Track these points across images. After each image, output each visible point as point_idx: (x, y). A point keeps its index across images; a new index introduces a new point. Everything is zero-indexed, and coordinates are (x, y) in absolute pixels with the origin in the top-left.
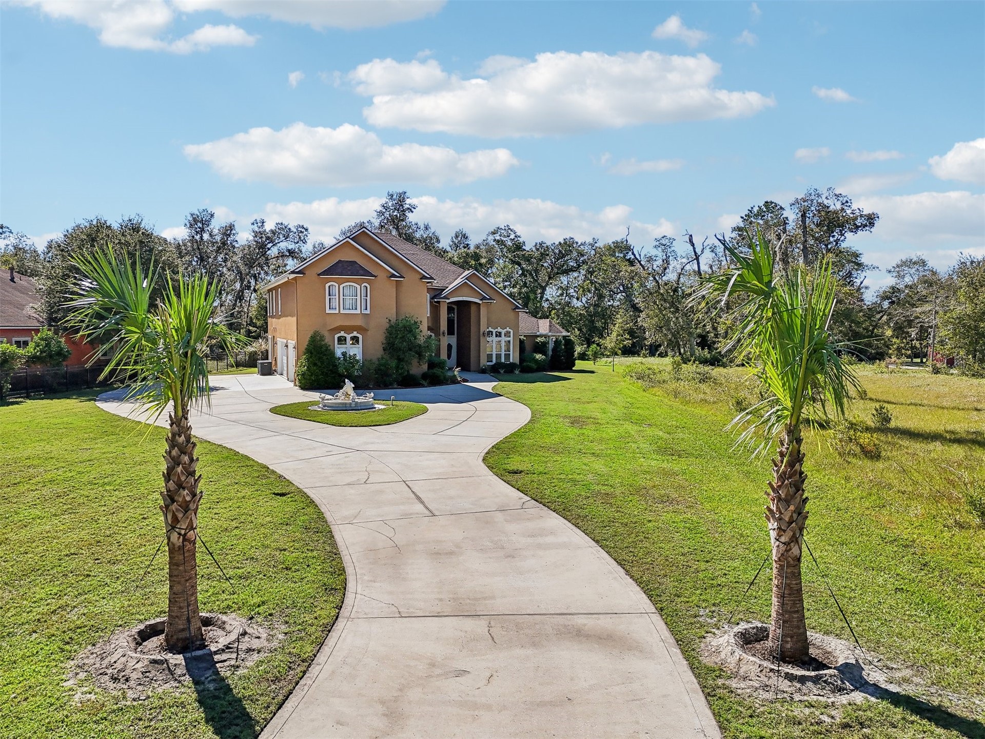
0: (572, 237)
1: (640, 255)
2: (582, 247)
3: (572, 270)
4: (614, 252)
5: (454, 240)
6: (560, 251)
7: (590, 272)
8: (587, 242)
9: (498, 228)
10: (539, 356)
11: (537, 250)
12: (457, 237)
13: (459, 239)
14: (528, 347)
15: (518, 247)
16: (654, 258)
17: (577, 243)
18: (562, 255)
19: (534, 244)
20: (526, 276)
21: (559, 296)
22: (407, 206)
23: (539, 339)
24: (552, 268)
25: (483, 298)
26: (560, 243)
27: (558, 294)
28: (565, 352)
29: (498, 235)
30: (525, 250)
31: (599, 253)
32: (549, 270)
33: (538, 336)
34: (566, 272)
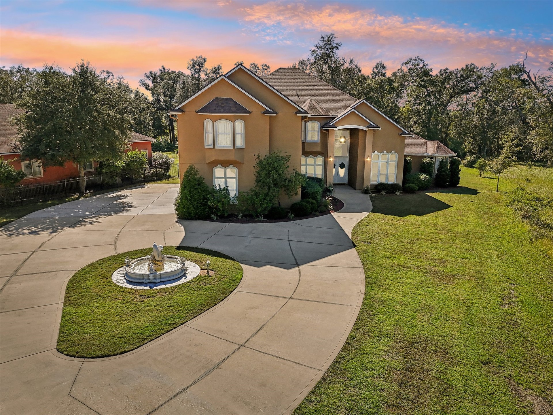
0: (473, 63)
1: (535, 78)
2: (481, 71)
3: (472, 89)
4: (510, 74)
5: (375, 70)
6: (462, 75)
7: (485, 92)
8: (486, 67)
9: (411, 59)
10: (423, 177)
11: (442, 75)
12: (377, 68)
13: (379, 69)
14: (414, 168)
15: (426, 73)
16: (548, 79)
17: (477, 68)
18: (463, 78)
19: (439, 71)
20: (430, 96)
21: (458, 111)
22: (334, 45)
23: (425, 160)
24: (454, 89)
25: (370, 126)
26: (462, 69)
27: (458, 109)
28: (450, 172)
29: (410, 64)
30: (432, 76)
31: (497, 76)
32: (451, 91)
33: (425, 157)
34: (466, 92)
